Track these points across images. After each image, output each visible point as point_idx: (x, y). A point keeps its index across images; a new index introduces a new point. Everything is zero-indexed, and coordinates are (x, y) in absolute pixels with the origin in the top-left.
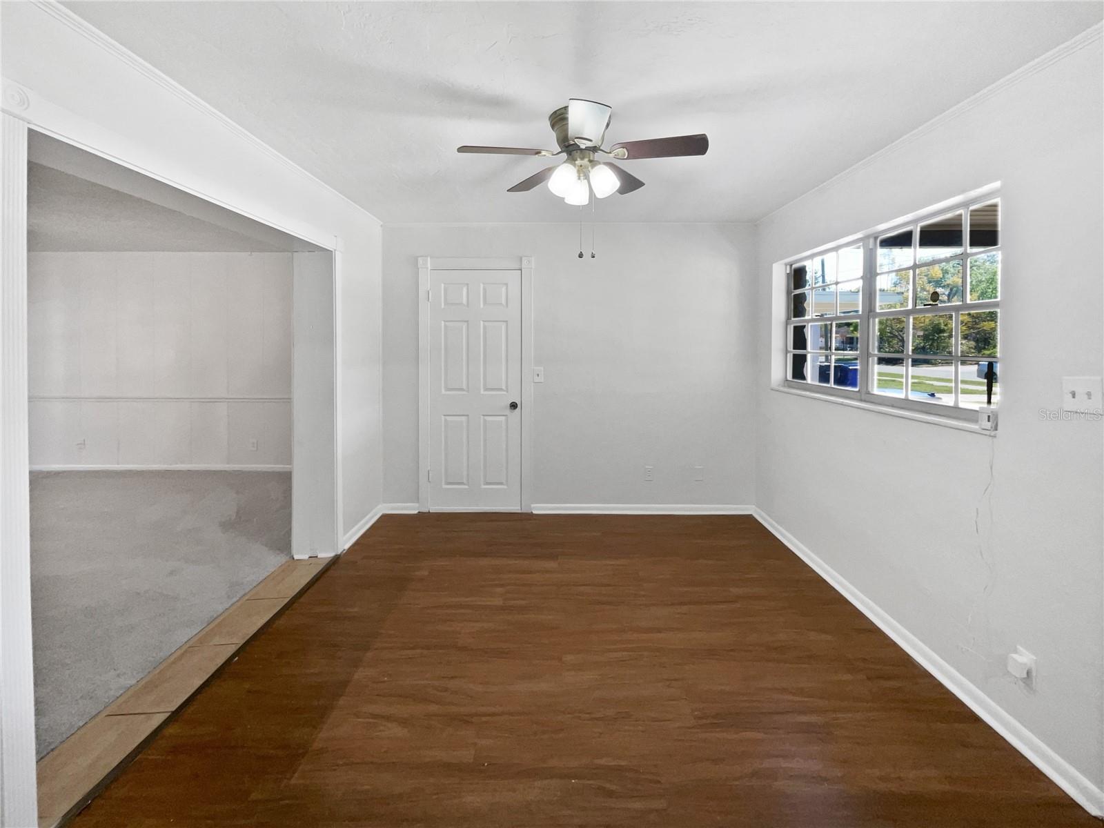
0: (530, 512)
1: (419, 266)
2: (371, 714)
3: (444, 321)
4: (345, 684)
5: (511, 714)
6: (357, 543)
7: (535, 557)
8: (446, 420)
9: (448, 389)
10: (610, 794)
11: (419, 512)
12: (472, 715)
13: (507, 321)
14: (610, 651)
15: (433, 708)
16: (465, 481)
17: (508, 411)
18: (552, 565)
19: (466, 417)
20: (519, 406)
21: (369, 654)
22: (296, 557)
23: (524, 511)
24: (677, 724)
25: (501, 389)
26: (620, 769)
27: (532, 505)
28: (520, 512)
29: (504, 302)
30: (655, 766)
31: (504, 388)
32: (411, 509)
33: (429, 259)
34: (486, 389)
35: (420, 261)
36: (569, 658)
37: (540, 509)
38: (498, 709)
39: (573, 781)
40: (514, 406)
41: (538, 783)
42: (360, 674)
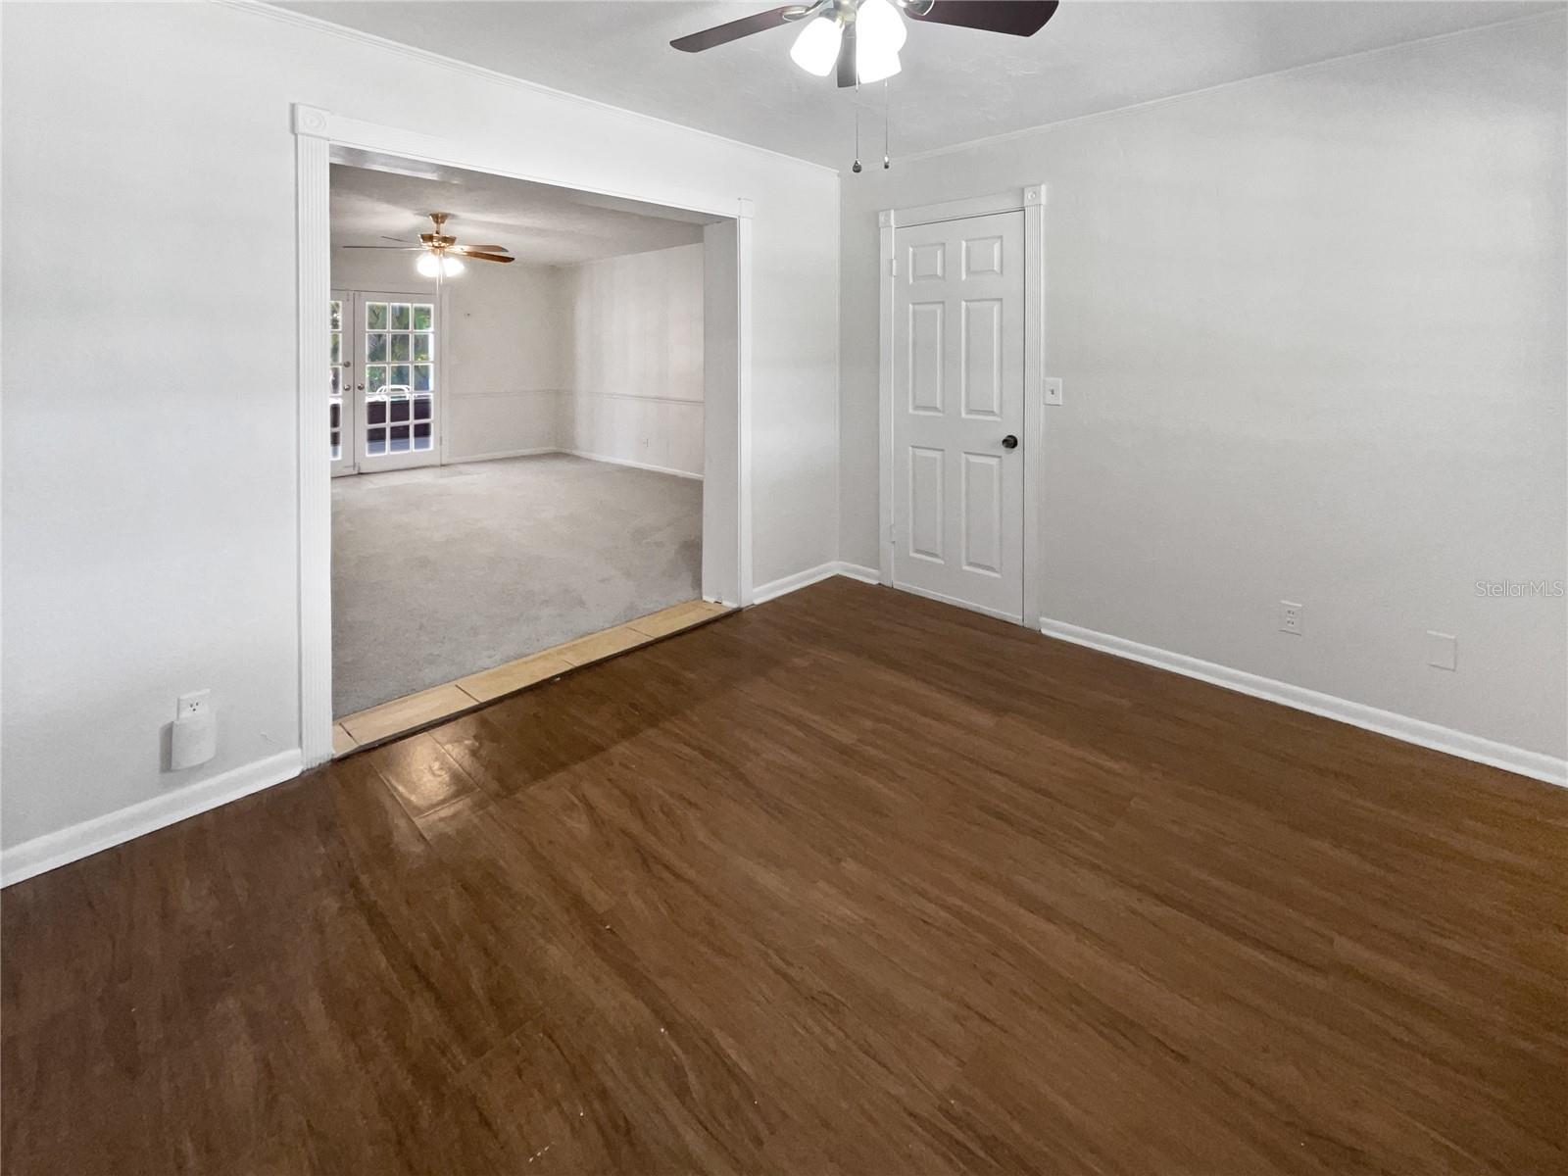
0: (1037, 629)
1: (880, 225)
2: (584, 796)
3: (914, 304)
4: (599, 749)
5: (697, 890)
6: (773, 602)
7: (968, 697)
8: (914, 454)
9: (917, 408)
10: (682, 1092)
11: (880, 584)
12: (657, 860)
13: (1001, 300)
14: (923, 894)
15: (635, 827)
16: (939, 551)
17: (1002, 450)
18: (984, 720)
19: (940, 453)
20: (1020, 443)
21: (651, 732)
22: (705, 598)
23: (1027, 624)
24: (899, 1091)
25: (992, 413)
26: (733, 1072)
27: (1043, 619)
28: (1020, 623)
29: (996, 268)
30: (785, 1116)
31: (996, 409)
32: (869, 576)
33: (892, 212)
34: (970, 411)
35: (882, 219)
36: (850, 866)
37: (1056, 628)
38: (691, 874)
39: (662, 1030)
40: (1011, 442)
41: (627, 997)
42: (621, 749)
